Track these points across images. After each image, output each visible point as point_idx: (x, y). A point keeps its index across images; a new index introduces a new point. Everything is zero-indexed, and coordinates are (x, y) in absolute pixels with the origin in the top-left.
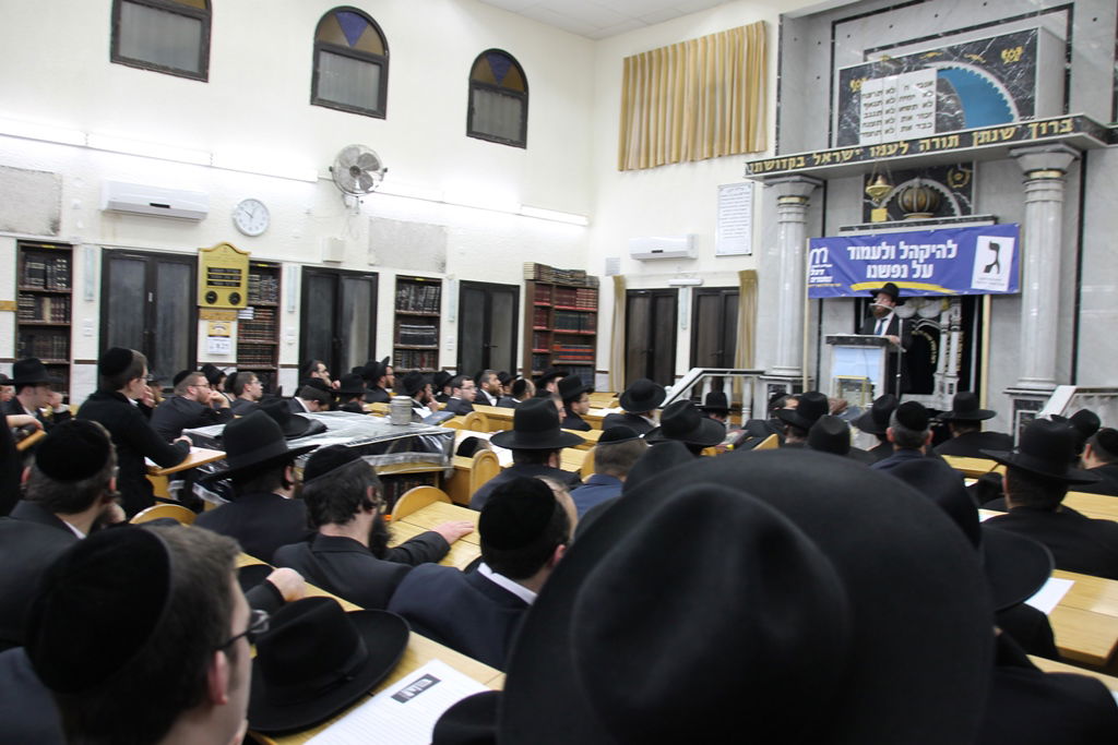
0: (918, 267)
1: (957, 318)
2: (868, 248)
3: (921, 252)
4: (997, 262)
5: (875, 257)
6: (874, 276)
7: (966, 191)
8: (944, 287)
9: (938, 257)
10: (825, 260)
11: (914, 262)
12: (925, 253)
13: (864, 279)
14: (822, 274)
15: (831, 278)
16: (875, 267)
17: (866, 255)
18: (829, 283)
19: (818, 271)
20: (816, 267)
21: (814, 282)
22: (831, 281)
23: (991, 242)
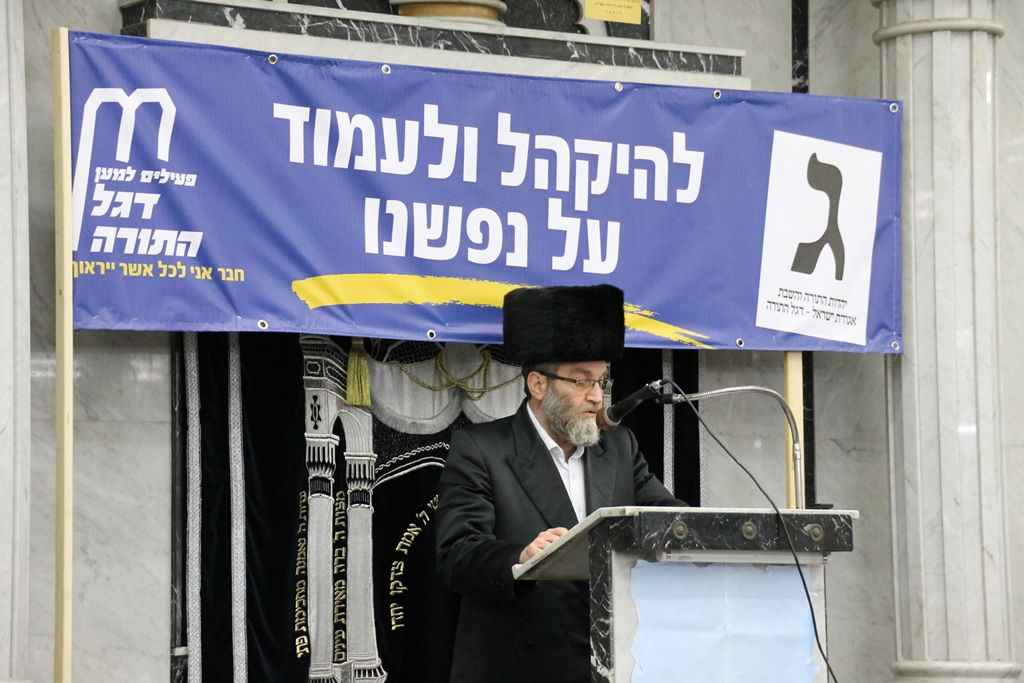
0: (572, 226)
2: (364, 122)
3: (584, 164)
4: (832, 236)
5: (399, 163)
6: (395, 248)
9: (640, 192)
10: (163, 153)
11: (555, 205)
12: (593, 175)
13: (352, 257)
14: (147, 214)
15: (196, 238)
16: (396, 207)
17: (357, 149)
18: (185, 260)
19: (125, 197)
20: (119, 175)
21: (109, 248)
22: (193, 253)
23: (814, 156)
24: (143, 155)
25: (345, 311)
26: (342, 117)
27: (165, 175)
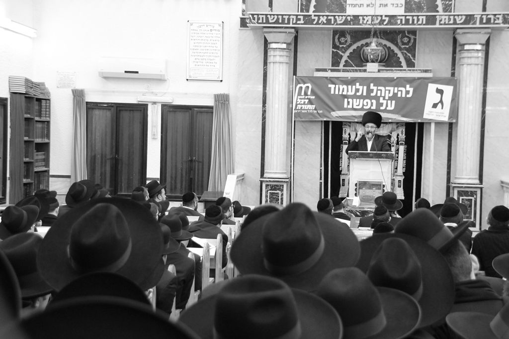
0: (385, 102)
1: (403, 137)
2: (345, 87)
3: (388, 91)
4: (441, 101)
5: (351, 93)
6: (350, 106)
7: (412, 50)
8: (403, 116)
9: (399, 95)
10: (309, 93)
11: (381, 99)
12: (389, 93)
13: (342, 108)
14: (306, 103)
15: (314, 106)
16: (350, 100)
17: (343, 91)
18: (312, 110)
19: (303, 101)
20: (302, 97)
21: (300, 108)
22: (314, 108)
23: (437, 88)
24: (306, 94)
25: (340, 117)
26: (341, 86)
27: (309, 97)
